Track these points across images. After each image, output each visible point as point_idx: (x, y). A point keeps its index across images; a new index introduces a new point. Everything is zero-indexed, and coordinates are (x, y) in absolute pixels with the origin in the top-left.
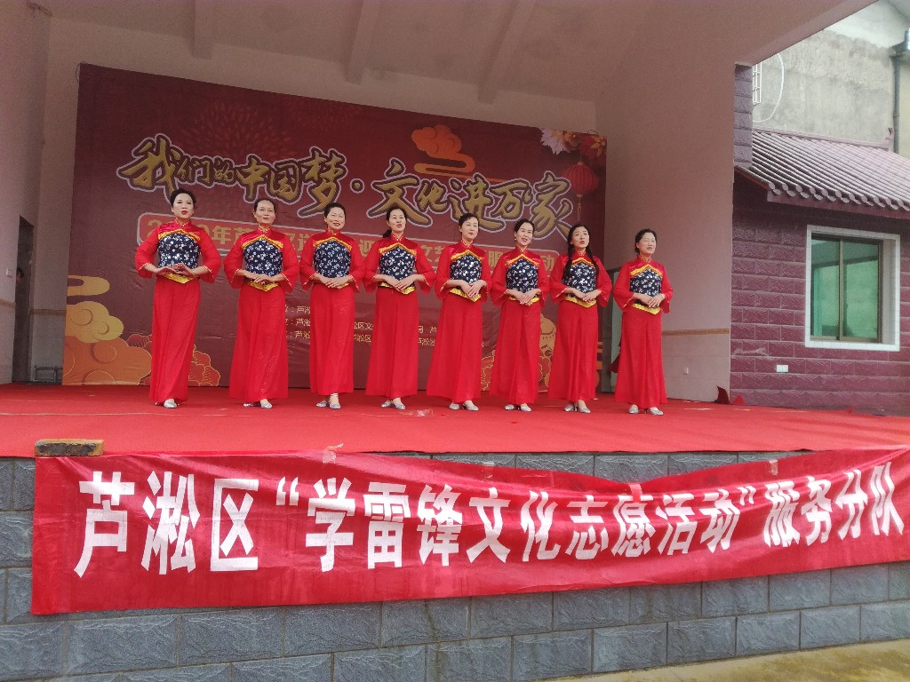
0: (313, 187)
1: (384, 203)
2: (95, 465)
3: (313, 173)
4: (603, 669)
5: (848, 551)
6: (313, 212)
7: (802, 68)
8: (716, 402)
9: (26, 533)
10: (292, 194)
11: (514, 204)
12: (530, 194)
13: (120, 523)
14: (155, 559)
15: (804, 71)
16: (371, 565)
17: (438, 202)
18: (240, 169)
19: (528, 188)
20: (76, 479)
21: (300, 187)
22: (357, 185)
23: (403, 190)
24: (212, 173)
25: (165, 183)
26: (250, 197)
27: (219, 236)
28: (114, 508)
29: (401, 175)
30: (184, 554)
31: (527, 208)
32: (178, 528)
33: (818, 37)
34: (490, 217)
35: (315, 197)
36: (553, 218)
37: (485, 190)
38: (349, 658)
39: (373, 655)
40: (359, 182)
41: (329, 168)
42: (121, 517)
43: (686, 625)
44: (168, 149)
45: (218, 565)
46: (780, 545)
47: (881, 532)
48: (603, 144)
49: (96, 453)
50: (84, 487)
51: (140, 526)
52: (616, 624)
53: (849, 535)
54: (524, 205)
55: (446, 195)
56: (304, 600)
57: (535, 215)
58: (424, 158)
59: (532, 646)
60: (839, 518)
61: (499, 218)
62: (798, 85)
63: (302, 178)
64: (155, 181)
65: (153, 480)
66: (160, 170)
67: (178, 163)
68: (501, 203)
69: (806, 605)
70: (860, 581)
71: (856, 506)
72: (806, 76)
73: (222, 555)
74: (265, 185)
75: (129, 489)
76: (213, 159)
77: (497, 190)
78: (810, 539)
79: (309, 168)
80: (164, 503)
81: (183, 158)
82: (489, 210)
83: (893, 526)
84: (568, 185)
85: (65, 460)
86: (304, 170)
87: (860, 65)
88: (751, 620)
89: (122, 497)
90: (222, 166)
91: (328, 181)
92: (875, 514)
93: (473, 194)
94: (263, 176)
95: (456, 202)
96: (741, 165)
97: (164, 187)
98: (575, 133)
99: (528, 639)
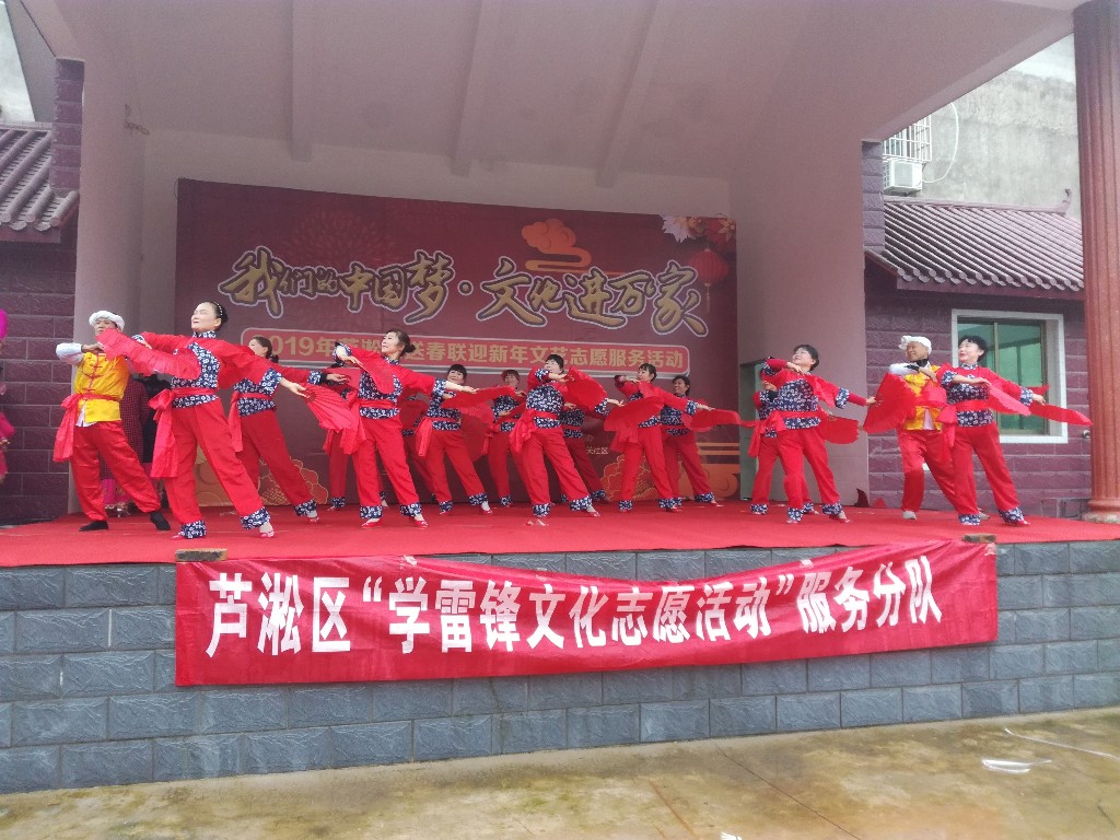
0: (419, 292)
1: (494, 305)
2: (220, 568)
3: (419, 277)
4: (650, 739)
5: (885, 637)
6: (421, 318)
7: (983, 116)
8: (856, 505)
9: (170, 622)
10: (397, 301)
11: (635, 298)
12: (653, 286)
13: (241, 614)
14: (269, 643)
15: (985, 119)
16: (445, 649)
17: (552, 300)
18: (343, 278)
19: (650, 280)
20: (206, 579)
21: (406, 293)
22: (465, 287)
23: (515, 290)
24: (315, 283)
25: (267, 297)
26: (355, 306)
27: (324, 348)
28: (236, 601)
29: (512, 274)
30: (291, 638)
31: (649, 302)
32: (286, 617)
33: (1002, 80)
34: (609, 313)
35: (421, 301)
36: (679, 311)
37: (603, 284)
38: (426, 724)
39: (446, 722)
40: (468, 284)
41: (435, 271)
42: (242, 609)
43: (726, 702)
44: (270, 261)
45: (319, 647)
46: (817, 632)
47: (918, 620)
48: (732, 227)
49: (222, 558)
50: (213, 586)
51: (255, 617)
52: (661, 700)
53: (887, 622)
54: (646, 298)
55: (561, 292)
56: (388, 677)
57: (659, 308)
58: (536, 254)
59: (585, 718)
60: (876, 607)
61: (619, 314)
62: (979, 137)
63: (408, 282)
64: (257, 295)
65: (266, 579)
66: (262, 283)
67: (280, 276)
68: (621, 298)
69: (846, 687)
70: (901, 665)
71: (893, 596)
72: (987, 124)
73: (321, 639)
74: (369, 293)
75: (248, 586)
76: (315, 270)
77: (615, 284)
78: (846, 626)
79: (414, 272)
80: (275, 597)
81: (285, 269)
82: (608, 305)
83: (930, 615)
84: (695, 275)
85: (198, 565)
86: (409, 275)
87: (1053, 107)
88: (789, 699)
89: (243, 593)
90: (324, 275)
91: (435, 284)
92: (914, 602)
93: (591, 289)
94: (367, 284)
95: (571, 299)
96: (870, 249)
97: (266, 301)
98: (700, 218)
99: (580, 712)
